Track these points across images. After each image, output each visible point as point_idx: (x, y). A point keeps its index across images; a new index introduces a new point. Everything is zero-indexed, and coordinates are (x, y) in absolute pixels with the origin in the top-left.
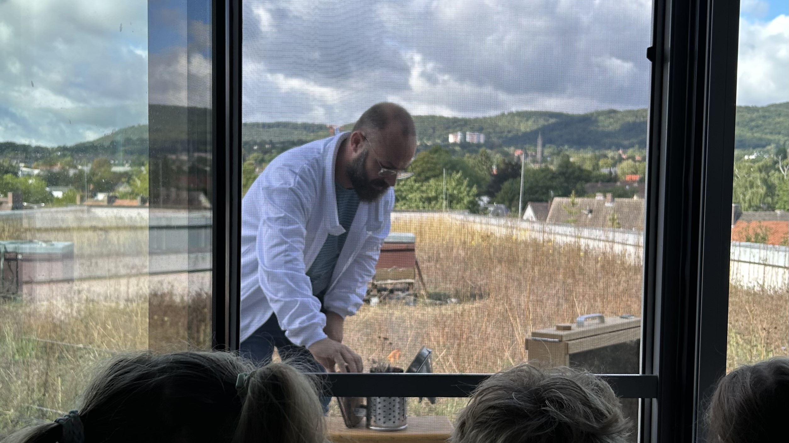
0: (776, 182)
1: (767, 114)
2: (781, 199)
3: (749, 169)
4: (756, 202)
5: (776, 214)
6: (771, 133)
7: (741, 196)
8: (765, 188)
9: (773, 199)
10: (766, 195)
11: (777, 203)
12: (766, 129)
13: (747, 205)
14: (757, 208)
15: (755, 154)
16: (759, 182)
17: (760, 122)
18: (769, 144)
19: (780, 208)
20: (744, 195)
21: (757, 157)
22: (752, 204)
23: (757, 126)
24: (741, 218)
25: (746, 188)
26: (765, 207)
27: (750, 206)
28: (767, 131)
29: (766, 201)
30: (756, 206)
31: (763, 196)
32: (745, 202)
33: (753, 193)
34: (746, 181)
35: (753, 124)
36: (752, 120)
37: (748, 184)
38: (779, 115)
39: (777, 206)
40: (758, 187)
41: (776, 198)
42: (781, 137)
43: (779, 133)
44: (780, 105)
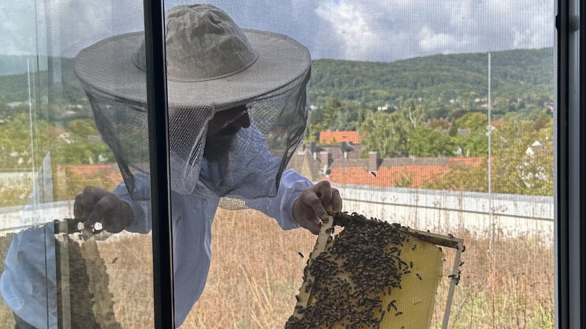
0: (408, 130)
1: (395, 69)
2: (413, 145)
3: (384, 120)
4: (392, 149)
5: (411, 159)
6: (399, 86)
7: (379, 144)
8: (398, 136)
9: (405, 146)
10: (400, 142)
11: (409, 149)
12: (394, 82)
13: (384, 152)
14: (393, 155)
15: (387, 106)
16: (394, 132)
17: (390, 77)
18: (398, 97)
19: (412, 154)
20: (382, 143)
21: (389, 108)
22: (389, 151)
23: (387, 80)
24: (382, 165)
25: (383, 137)
26: (400, 153)
27: (387, 153)
28: (395, 84)
29: (400, 148)
30: (392, 153)
31: (397, 143)
32: (383, 150)
33: (389, 141)
34: (383, 130)
35: (384, 78)
36: (382, 75)
37: (384, 134)
38: (405, 70)
39: (410, 152)
40: (393, 135)
41: (408, 145)
42: (406, 89)
43: (406, 86)
44: (406, 61)
